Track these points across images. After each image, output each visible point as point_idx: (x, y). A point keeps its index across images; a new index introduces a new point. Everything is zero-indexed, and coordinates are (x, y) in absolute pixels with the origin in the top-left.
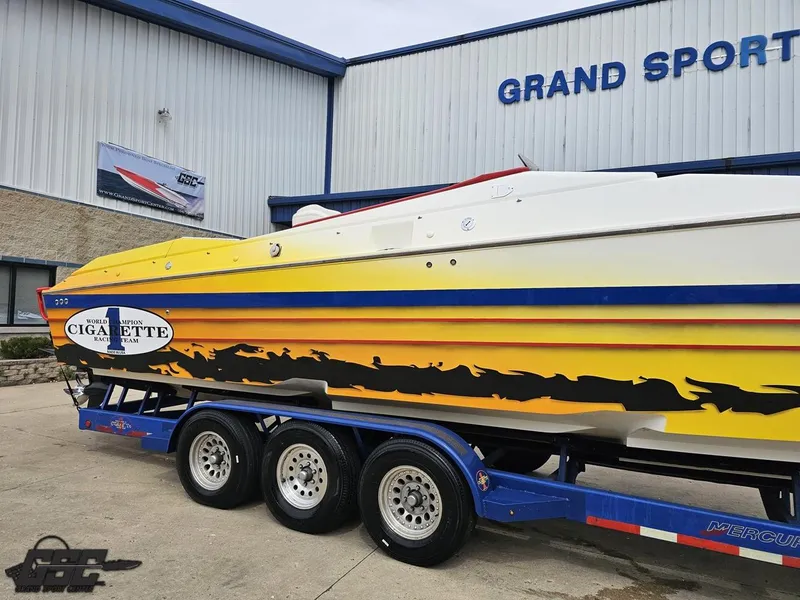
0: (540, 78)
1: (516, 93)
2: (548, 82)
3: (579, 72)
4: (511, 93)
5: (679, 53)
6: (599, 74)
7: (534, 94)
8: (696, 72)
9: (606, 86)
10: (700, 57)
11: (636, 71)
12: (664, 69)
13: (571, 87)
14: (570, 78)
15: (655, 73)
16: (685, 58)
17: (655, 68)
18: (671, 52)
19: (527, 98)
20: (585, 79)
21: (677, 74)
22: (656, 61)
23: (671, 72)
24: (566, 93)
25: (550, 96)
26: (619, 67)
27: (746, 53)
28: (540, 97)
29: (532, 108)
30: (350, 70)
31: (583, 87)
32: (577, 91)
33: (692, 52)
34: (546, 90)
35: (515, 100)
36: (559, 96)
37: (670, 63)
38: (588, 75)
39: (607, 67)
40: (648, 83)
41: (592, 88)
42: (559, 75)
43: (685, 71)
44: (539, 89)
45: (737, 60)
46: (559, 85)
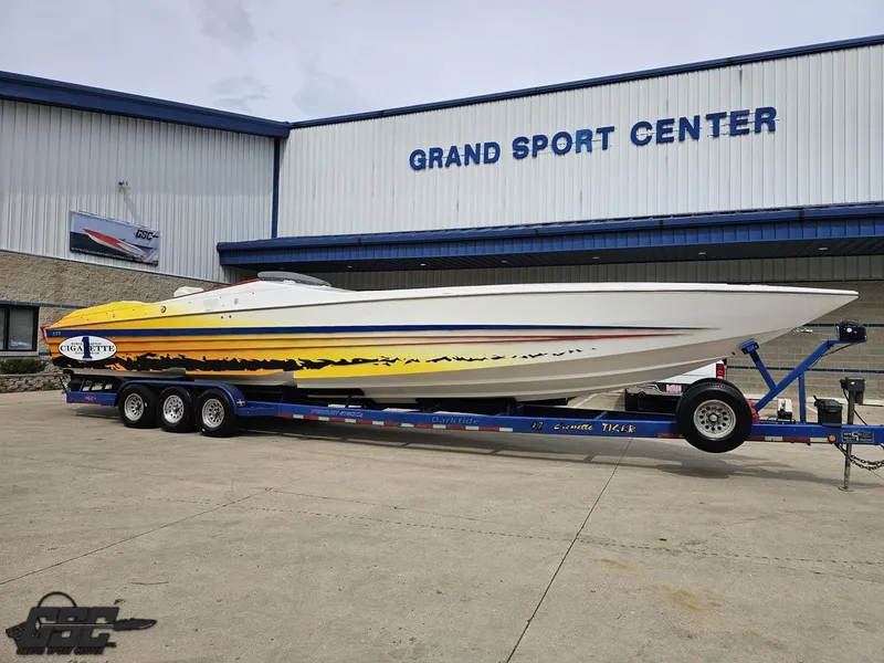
0: (440, 151)
1: (422, 161)
2: (446, 154)
3: (468, 147)
4: (419, 161)
5: (536, 139)
6: (482, 151)
7: (436, 163)
8: (547, 154)
9: (487, 161)
10: (550, 142)
11: (507, 150)
12: (526, 150)
13: (462, 159)
14: (461, 152)
15: (520, 153)
16: (540, 143)
17: (520, 148)
18: (530, 138)
19: (431, 166)
20: (472, 154)
21: (535, 155)
22: (520, 144)
23: (530, 153)
24: (459, 164)
25: (447, 165)
26: (495, 145)
27: (580, 142)
28: (440, 166)
29: (434, 174)
30: (292, 132)
31: (471, 160)
32: (467, 163)
33: (543, 138)
34: (444, 161)
35: (422, 167)
36: (454, 165)
37: (530, 146)
38: (474, 150)
39: (488, 145)
40: (516, 160)
41: (477, 162)
42: (454, 150)
43: (540, 152)
44: (439, 159)
45: (574, 147)
46: (454, 158)
